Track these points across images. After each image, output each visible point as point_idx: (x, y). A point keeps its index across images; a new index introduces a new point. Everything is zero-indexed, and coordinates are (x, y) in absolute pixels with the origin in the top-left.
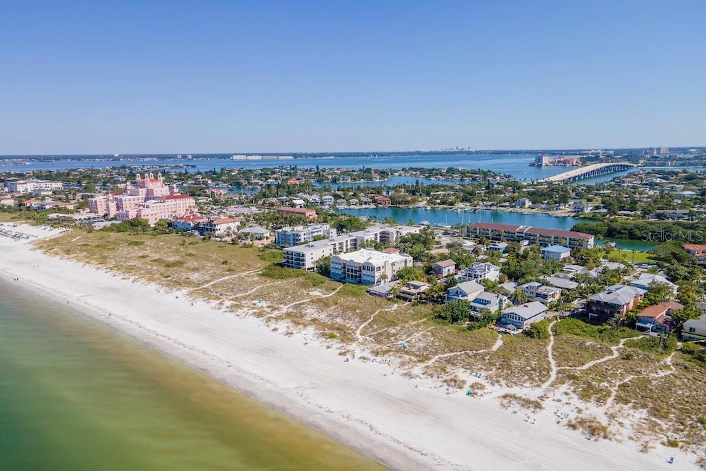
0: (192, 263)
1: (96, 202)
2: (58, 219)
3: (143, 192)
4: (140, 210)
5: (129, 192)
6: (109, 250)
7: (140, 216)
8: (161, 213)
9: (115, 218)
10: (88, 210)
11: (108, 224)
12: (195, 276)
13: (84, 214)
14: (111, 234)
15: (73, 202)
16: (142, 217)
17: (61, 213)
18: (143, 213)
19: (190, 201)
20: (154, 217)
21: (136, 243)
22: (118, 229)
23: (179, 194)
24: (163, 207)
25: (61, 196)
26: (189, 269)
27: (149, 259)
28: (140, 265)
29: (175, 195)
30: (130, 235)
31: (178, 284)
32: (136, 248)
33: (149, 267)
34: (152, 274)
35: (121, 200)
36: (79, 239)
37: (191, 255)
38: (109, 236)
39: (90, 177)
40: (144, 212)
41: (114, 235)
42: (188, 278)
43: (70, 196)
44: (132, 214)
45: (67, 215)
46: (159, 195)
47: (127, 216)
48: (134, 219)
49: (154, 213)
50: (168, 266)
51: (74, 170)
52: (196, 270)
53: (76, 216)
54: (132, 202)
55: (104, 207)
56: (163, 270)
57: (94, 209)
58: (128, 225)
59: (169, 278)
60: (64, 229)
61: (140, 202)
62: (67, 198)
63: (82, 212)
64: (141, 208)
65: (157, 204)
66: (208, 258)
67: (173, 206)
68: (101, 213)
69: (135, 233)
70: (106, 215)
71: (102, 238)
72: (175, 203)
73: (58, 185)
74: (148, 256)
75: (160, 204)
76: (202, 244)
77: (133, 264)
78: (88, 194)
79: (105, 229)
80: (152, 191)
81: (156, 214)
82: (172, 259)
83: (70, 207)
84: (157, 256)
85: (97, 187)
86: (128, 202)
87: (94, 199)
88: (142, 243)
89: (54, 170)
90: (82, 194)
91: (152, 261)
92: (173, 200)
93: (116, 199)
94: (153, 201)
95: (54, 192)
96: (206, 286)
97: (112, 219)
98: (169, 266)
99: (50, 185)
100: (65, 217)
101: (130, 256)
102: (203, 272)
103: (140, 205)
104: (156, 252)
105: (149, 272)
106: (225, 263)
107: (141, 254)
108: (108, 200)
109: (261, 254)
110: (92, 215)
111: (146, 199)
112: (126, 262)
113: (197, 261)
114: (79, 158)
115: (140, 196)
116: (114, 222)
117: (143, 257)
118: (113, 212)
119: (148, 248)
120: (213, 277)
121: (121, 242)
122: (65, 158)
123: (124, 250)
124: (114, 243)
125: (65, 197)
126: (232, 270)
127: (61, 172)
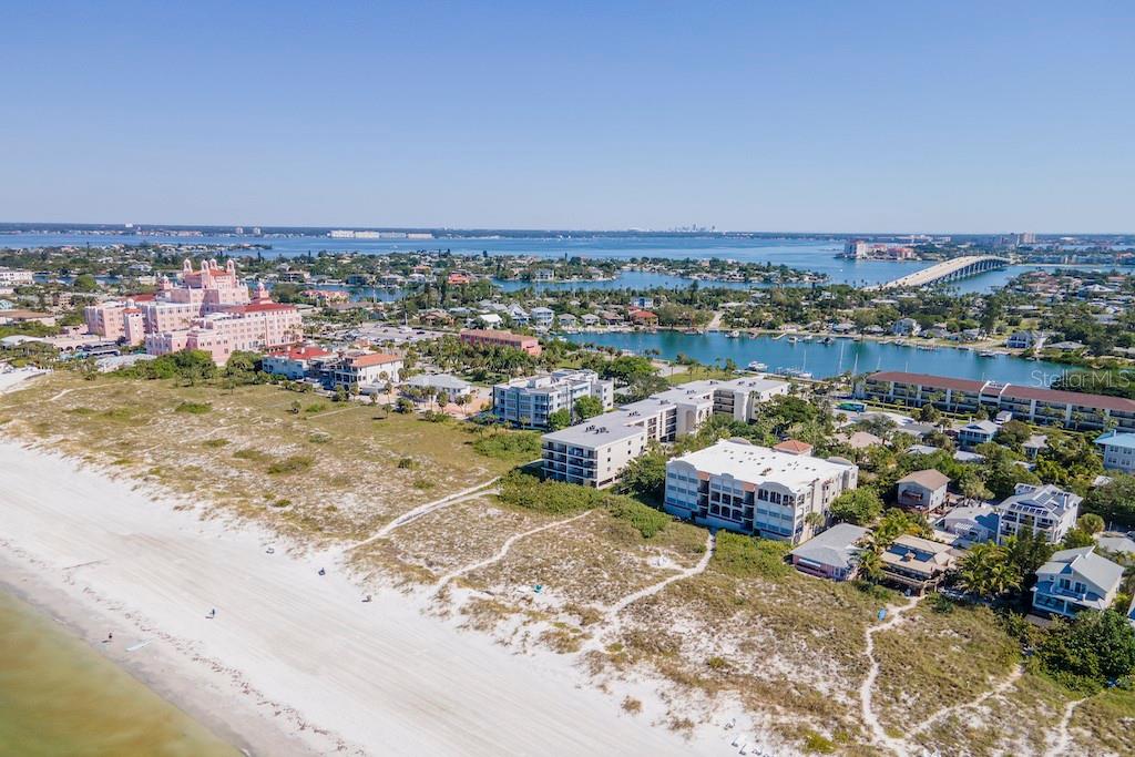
0: (330, 465)
1: (101, 313)
2: (23, 347)
3: (197, 296)
4: (194, 335)
5: (168, 295)
6: (136, 423)
7: (195, 345)
8: (235, 338)
9: (141, 349)
10: (84, 328)
11: (130, 360)
12: (349, 503)
13: (76, 338)
14: (137, 383)
15: (55, 309)
16: (199, 348)
17: (30, 335)
18: (200, 339)
19: (292, 316)
20: (224, 346)
21: (194, 409)
22: (151, 373)
23: (270, 302)
24: (238, 328)
25: (30, 298)
26: (325, 478)
27: (228, 451)
28: (211, 468)
29: (262, 303)
30: (176, 386)
31: (315, 526)
32: (194, 419)
33: (234, 473)
34: (243, 494)
35: (153, 311)
36: (67, 394)
37: (318, 440)
38: (133, 390)
39: (85, 262)
40: (204, 338)
41: (142, 386)
42: (334, 509)
43: (49, 299)
44: (179, 342)
45: (41, 340)
46: (230, 302)
47: (168, 345)
48: (183, 352)
49: (224, 340)
50: (274, 470)
51: (55, 250)
52: (342, 482)
53: (60, 342)
54: (175, 315)
55: (119, 323)
56: (268, 481)
57: (96, 328)
58: (171, 365)
59: (288, 509)
60: (35, 369)
61: (193, 314)
62: (42, 302)
63: (72, 332)
64: (196, 328)
65: (227, 322)
66: (361, 451)
67: (260, 326)
68: (112, 334)
69: (187, 382)
70: (122, 341)
71: (118, 393)
72: (263, 319)
73: (26, 276)
74: (224, 442)
75: (234, 321)
76: (333, 410)
77: (194, 464)
78: (84, 295)
79: (122, 372)
80: (216, 293)
81: (226, 342)
82: (282, 451)
83: (49, 322)
84: (244, 443)
85: (99, 282)
86: (167, 315)
87: (96, 308)
88: (206, 408)
89: (18, 248)
90: (70, 294)
91: (236, 455)
92: (260, 314)
93: (144, 310)
94: (220, 315)
95: (17, 291)
96: (383, 532)
97: (136, 350)
98: (278, 471)
99: (9, 277)
100: (37, 343)
101: (183, 441)
102: (361, 488)
103: (194, 323)
104: (242, 433)
105: (236, 489)
106: (404, 464)
107: (208, 437)
108: (127, 311)
109: (472, 438)
110: (93, 340)
111: (205, 310)
112: (177, 458)
113: (337, 456)
114: (64, 229)
115: (191, 305)
116: (142, 356)
117: (214, 444)
118: (137, 335)
119: (222, 421)
120: (393, 506)
121: (160, 404)
122: (40, 228)
123: (169, 425)
124: (145, 406)
125: (35, 299)
126: (430, 485)
127: (33, 251)
